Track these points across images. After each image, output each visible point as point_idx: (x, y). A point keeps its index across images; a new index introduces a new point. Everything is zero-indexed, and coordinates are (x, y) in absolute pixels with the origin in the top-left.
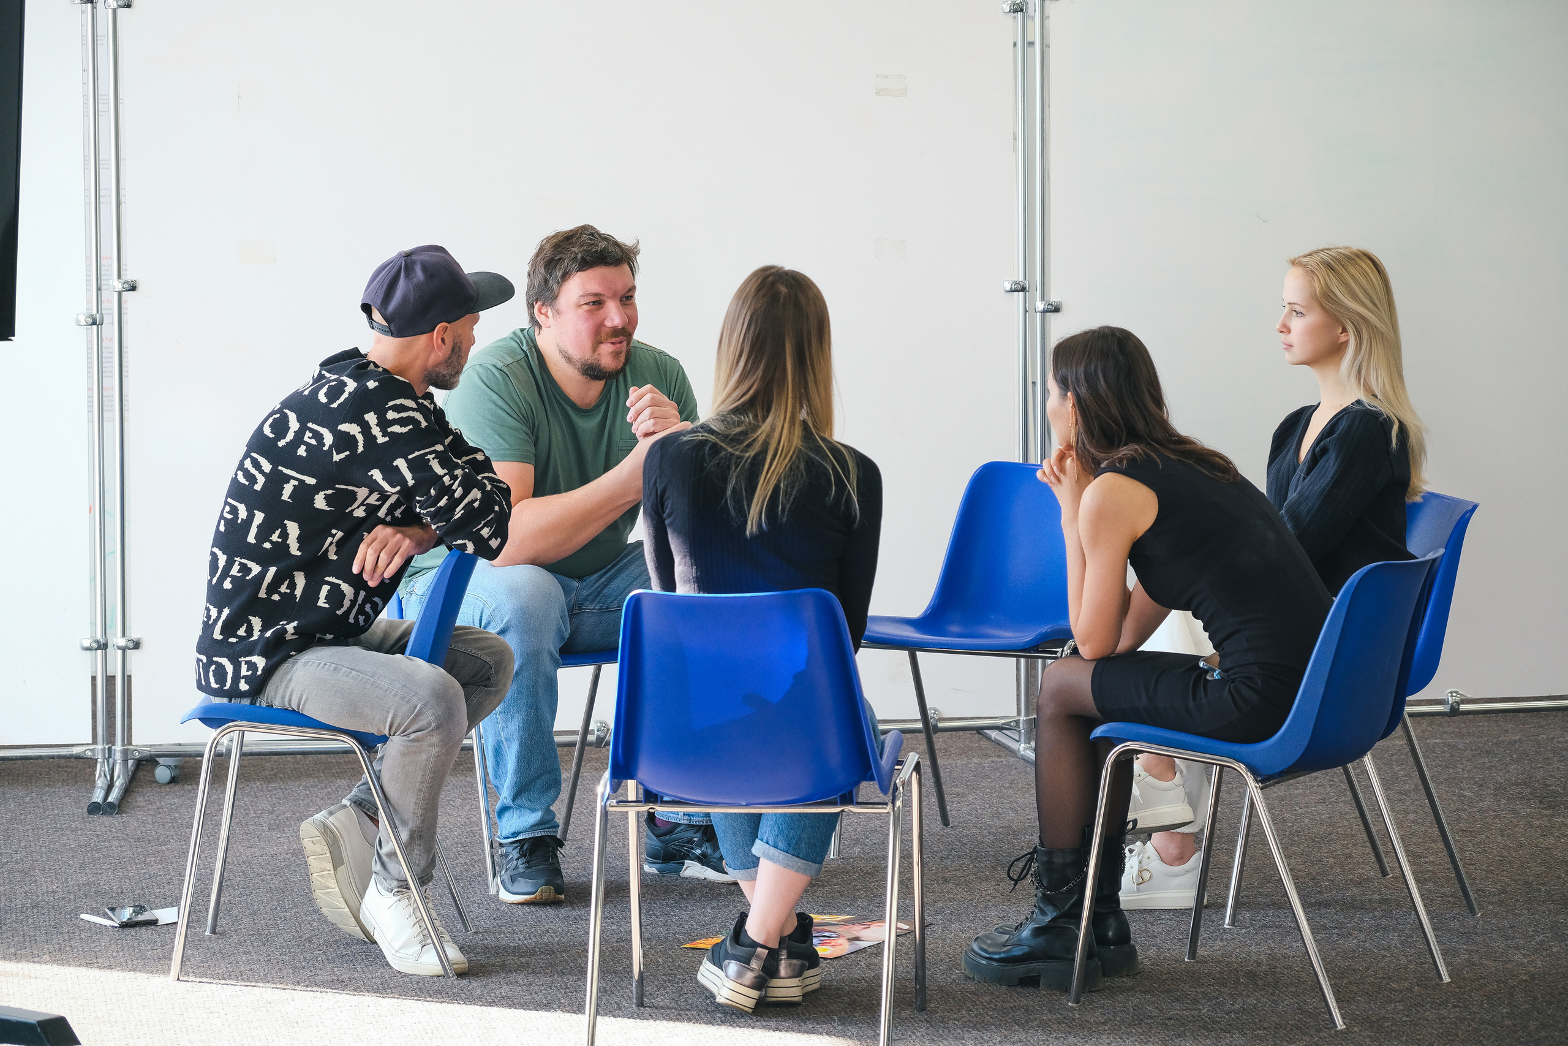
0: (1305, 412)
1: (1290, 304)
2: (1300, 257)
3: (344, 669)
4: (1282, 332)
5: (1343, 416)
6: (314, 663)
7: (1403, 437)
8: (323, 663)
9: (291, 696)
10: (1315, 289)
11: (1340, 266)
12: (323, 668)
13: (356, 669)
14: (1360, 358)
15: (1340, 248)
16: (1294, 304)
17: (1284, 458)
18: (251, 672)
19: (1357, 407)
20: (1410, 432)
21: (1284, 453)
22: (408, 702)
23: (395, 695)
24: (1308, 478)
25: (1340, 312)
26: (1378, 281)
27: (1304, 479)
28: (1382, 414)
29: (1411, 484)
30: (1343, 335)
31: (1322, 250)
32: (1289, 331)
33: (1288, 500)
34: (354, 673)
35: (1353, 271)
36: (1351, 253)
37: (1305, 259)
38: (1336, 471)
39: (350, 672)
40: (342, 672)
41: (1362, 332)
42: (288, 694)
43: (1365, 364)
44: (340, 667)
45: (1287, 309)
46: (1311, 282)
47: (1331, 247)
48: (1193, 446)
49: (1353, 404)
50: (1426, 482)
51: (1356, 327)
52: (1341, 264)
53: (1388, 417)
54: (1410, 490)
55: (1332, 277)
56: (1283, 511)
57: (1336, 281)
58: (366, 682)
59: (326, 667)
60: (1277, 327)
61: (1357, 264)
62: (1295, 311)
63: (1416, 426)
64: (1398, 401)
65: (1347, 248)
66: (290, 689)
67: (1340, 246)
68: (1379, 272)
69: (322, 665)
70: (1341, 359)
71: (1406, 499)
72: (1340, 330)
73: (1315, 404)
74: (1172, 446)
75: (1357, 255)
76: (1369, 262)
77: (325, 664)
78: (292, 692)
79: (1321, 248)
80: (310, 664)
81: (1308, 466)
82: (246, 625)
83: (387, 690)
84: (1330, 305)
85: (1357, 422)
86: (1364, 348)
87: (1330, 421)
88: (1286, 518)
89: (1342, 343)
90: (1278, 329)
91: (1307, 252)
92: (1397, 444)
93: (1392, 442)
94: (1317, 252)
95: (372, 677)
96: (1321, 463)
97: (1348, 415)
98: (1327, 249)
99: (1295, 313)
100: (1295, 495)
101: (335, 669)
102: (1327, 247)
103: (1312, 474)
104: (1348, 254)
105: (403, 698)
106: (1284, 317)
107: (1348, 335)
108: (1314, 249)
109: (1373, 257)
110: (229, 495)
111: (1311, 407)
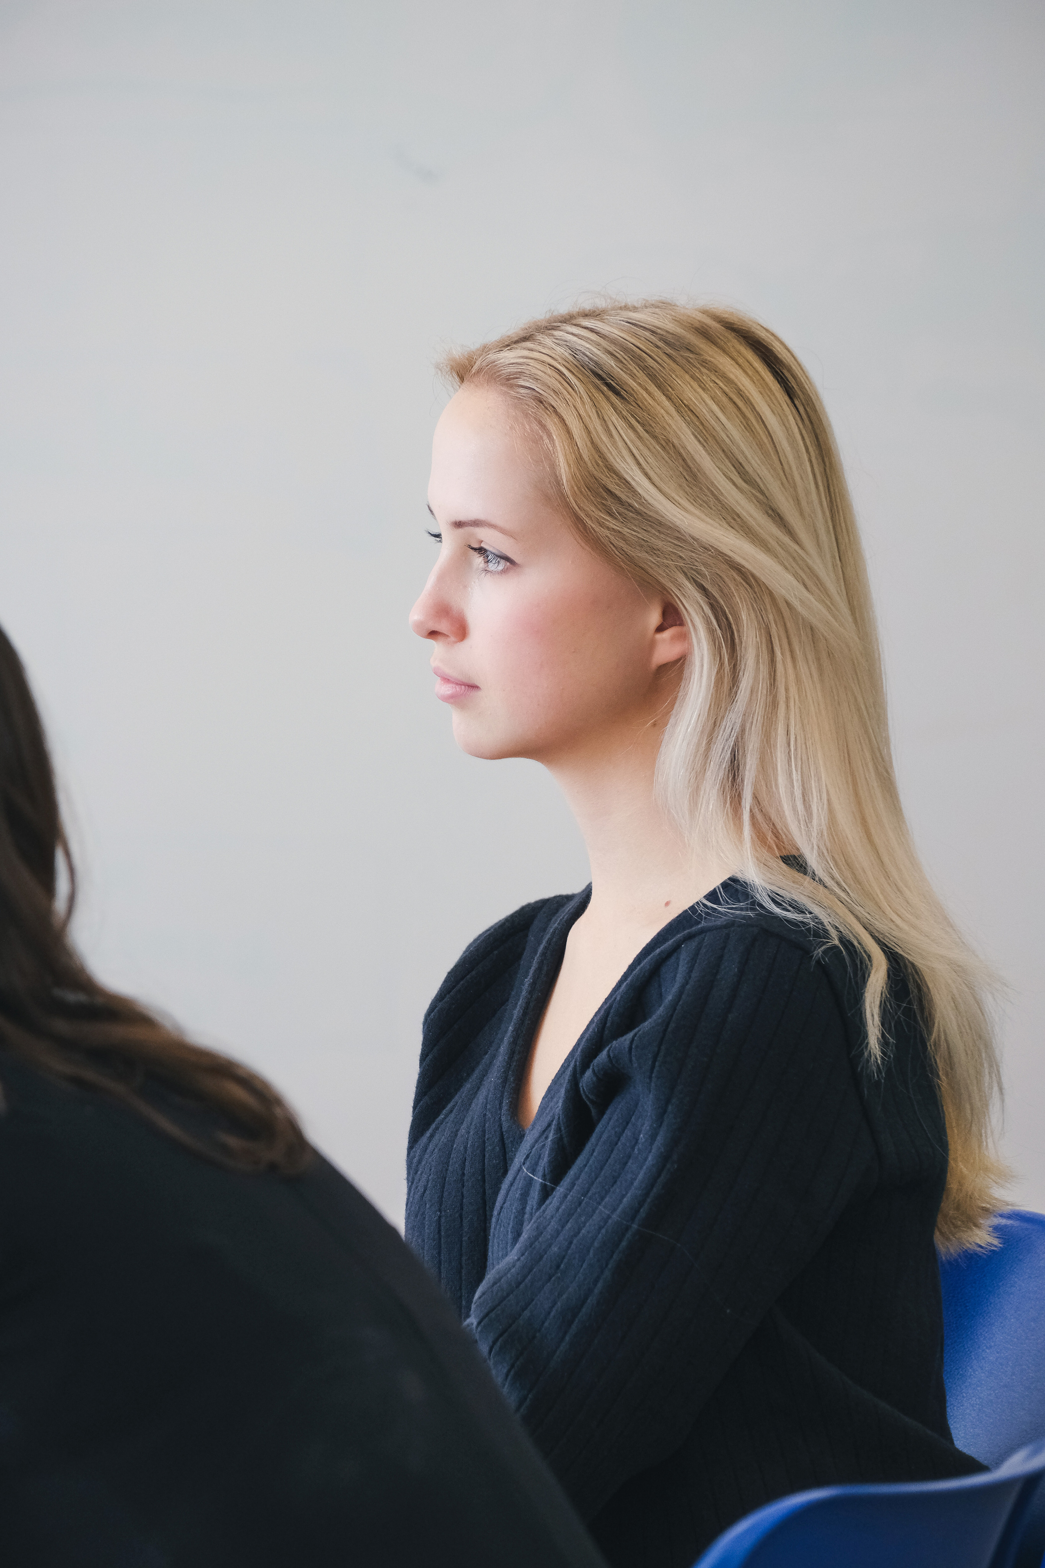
0: (537, 924)
1: (459, 524)
2: (485, 349)
4: (433, 634)
5: (676, 948)
7: (909, 1012)
10: (553, 466)
11: (640, 374)
14: (733, 719)
15: (635, 309)
16: (476, 523)
17: (467, 1106)
19: (725, 909)
20: (934, 991)
21: (468, 1086)
24: (560, 1190)
25: (653, 550)
26: (788, 429)
27: (546, 1193)
28: (820, 933)
29: (953, 1184)
30: (667, 634)
31: (569, 319)
32: (462, 631)
33: (490, 1276)
35: (690, 392)
36: (677, 321)
37: (508, 357)
38: (665, 1158)
41: (737, 619)
43: (753, 743)
45: (447, 549)
46: (537, 441)
47: (601, 304)
48: (137, 1033)
49: (712, 896)
50: (1005, 1176)
51: (714, 606)
52: (645, 369)
53: (842, 939)
54: (947, 1206)
55: (615, 418)
56: (472, 1320)
57: (628, 435)
60: (416, 614)
61: (705, 363)
62: (481, 551)
63: (959, 969)
64: (887, 876)
65: (663, 305)
67: (631, 301)
68: (790, 392)
70: (660, 725)
71: (937, 1238)
72: (654, 617)
73: (575, 888)
74: (61, 1026)
75: (703, 332)
76: (750, 355)
79: (563, 309)
81: (559, 1141)
84: (612, 523)
85: (730, 968)
86: (745, 682)
87: (632, 968)
88: (484, 1348)
89: (663, 668)
90: (418, 627)
91: (512, 327)
92: (884, 1043)
93: (865, 1036)
94: (549, 327)
96: (605, 1128)
97: (693, 944)
98: (586, 315)
99: (478, 561)
100: (513, 1256)
102: (587, 306)
103: (572, 1172)
104: (671, 327)
106: (441, 578)
107: (684, 637)
108: (539, 313)
109: (762, 334)
111: (560, 902)
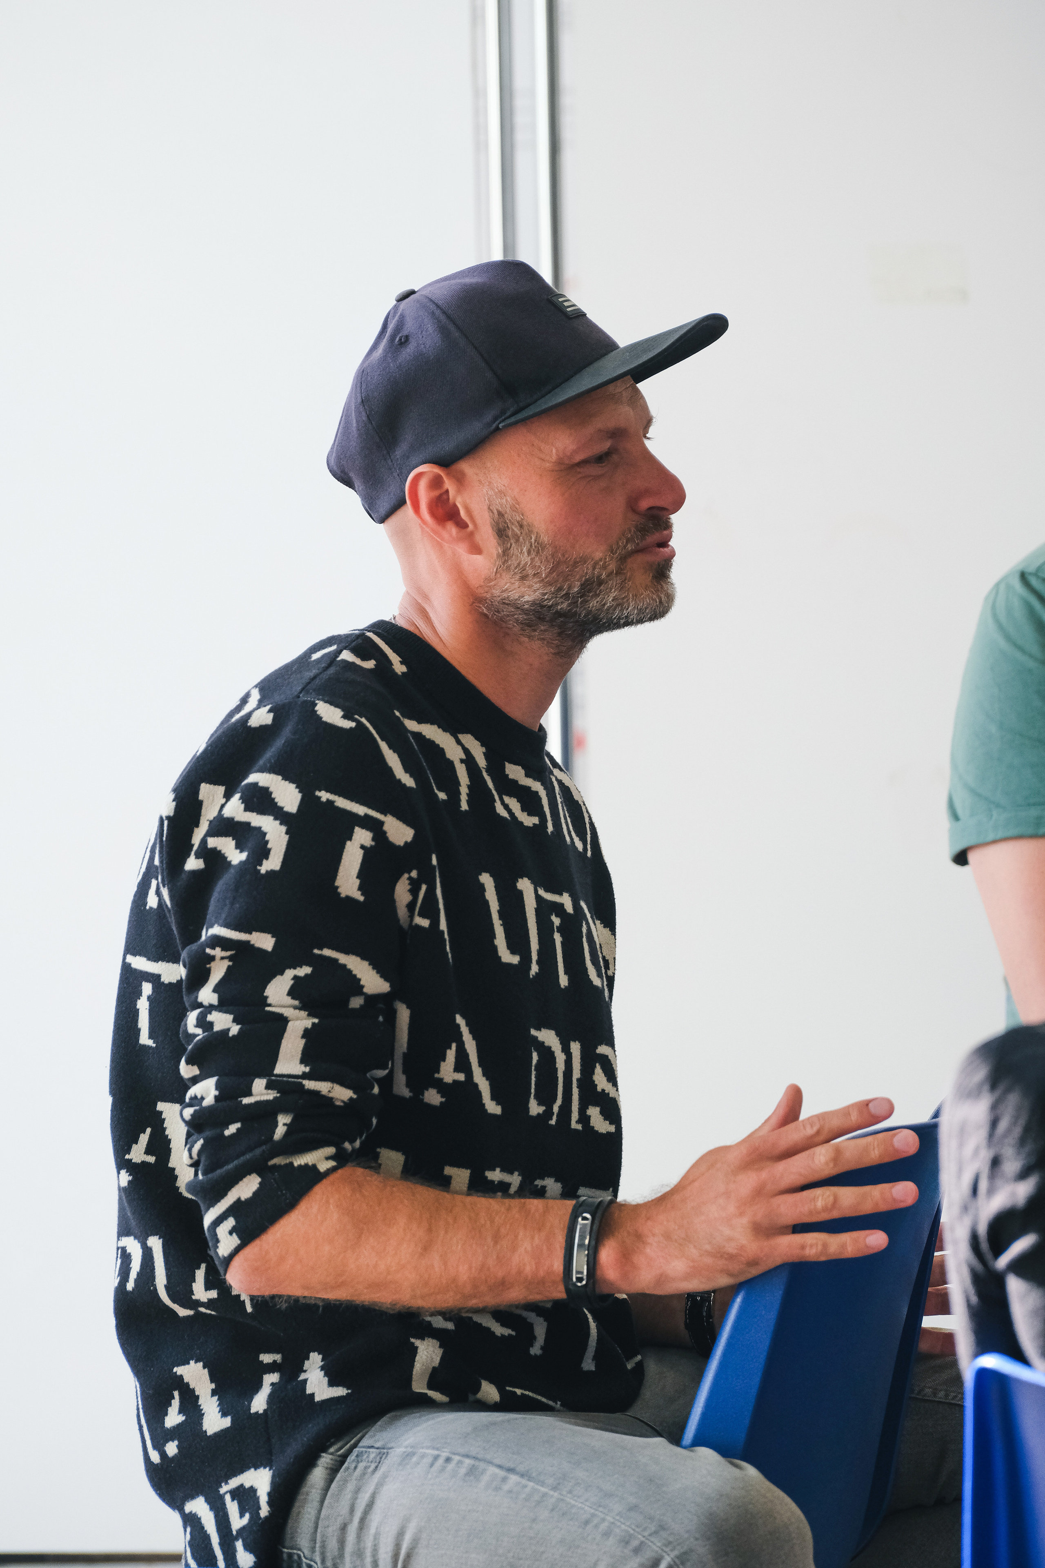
3: (492, 1470)
6: (423, 1456)
8: (445, 1455)
9: (375, 1551)
12: (443, 1469)
13: (521, 1468)
18: (247, 1516)
22: (637, 1551)
23: (607, 1534)
34: (514, 1478)
39: (504, 1480)
40: (485, 1478)
42: (369, 1544)
44: (482, 1465)
58: (538, 1503)
59: (451, 1466)
66: (372, 1531)
69: (441, 1461)
77: (448, 1460)
78: (377, 1536)
80: (415, 1459)
82: (176, 1394)
83: (587, 1522)
95: (554, 1489)
101: (472, 1471)
105: (625, 1541)
110: (133, 946)
